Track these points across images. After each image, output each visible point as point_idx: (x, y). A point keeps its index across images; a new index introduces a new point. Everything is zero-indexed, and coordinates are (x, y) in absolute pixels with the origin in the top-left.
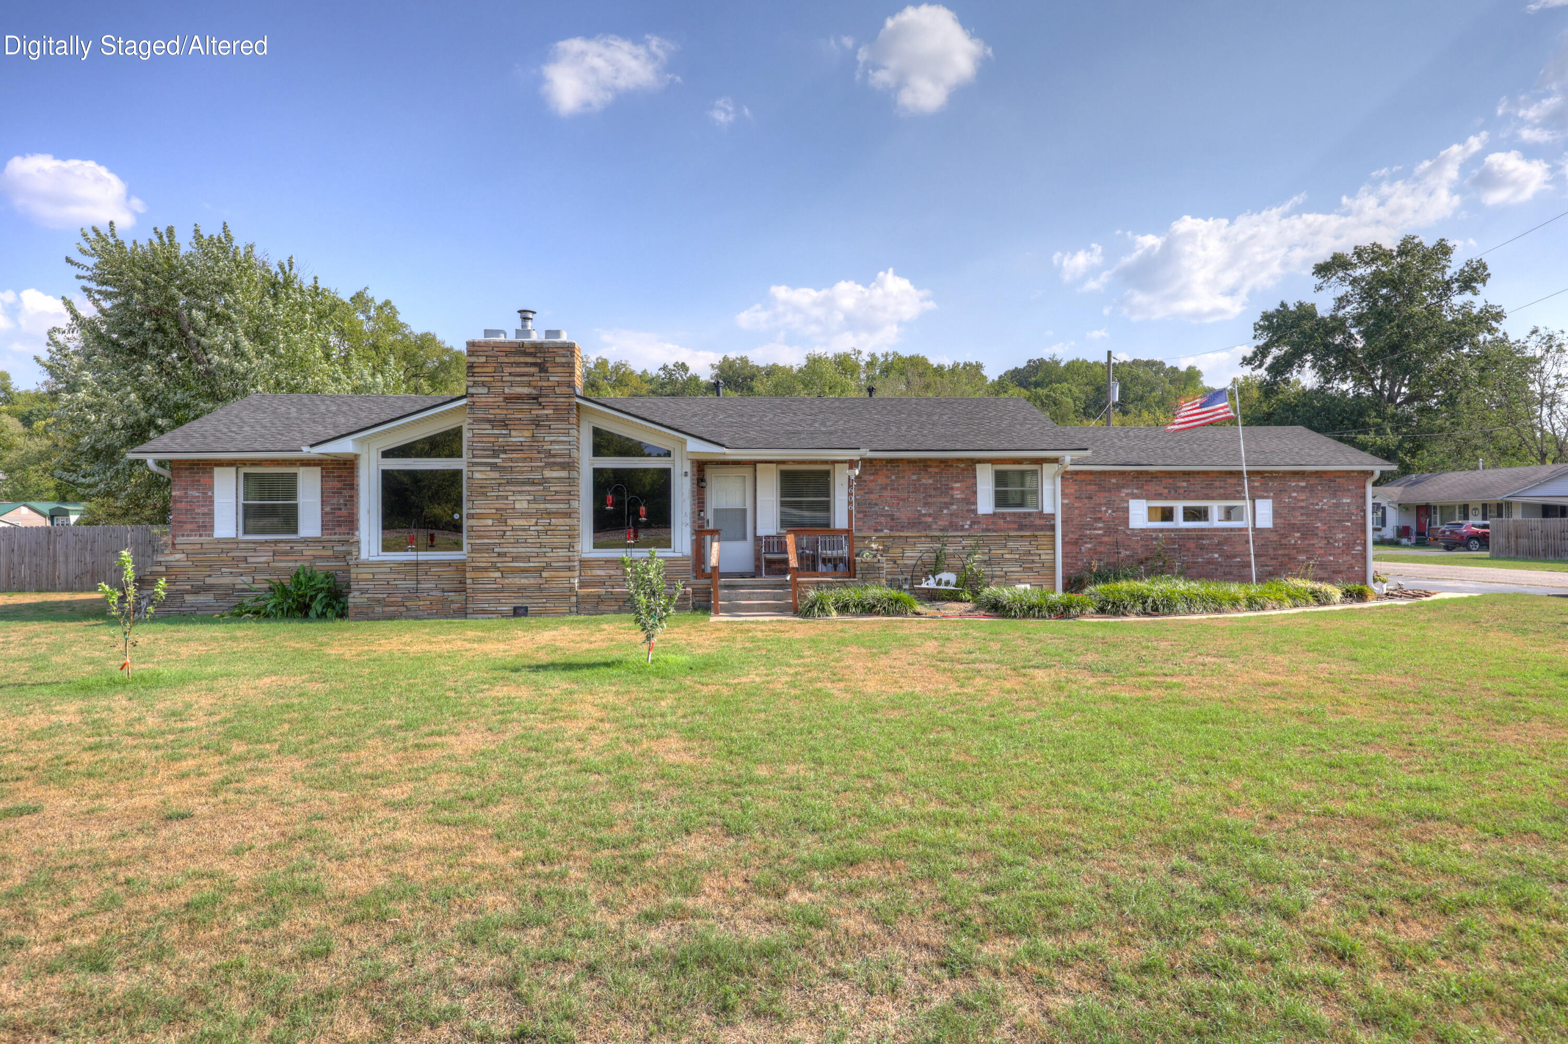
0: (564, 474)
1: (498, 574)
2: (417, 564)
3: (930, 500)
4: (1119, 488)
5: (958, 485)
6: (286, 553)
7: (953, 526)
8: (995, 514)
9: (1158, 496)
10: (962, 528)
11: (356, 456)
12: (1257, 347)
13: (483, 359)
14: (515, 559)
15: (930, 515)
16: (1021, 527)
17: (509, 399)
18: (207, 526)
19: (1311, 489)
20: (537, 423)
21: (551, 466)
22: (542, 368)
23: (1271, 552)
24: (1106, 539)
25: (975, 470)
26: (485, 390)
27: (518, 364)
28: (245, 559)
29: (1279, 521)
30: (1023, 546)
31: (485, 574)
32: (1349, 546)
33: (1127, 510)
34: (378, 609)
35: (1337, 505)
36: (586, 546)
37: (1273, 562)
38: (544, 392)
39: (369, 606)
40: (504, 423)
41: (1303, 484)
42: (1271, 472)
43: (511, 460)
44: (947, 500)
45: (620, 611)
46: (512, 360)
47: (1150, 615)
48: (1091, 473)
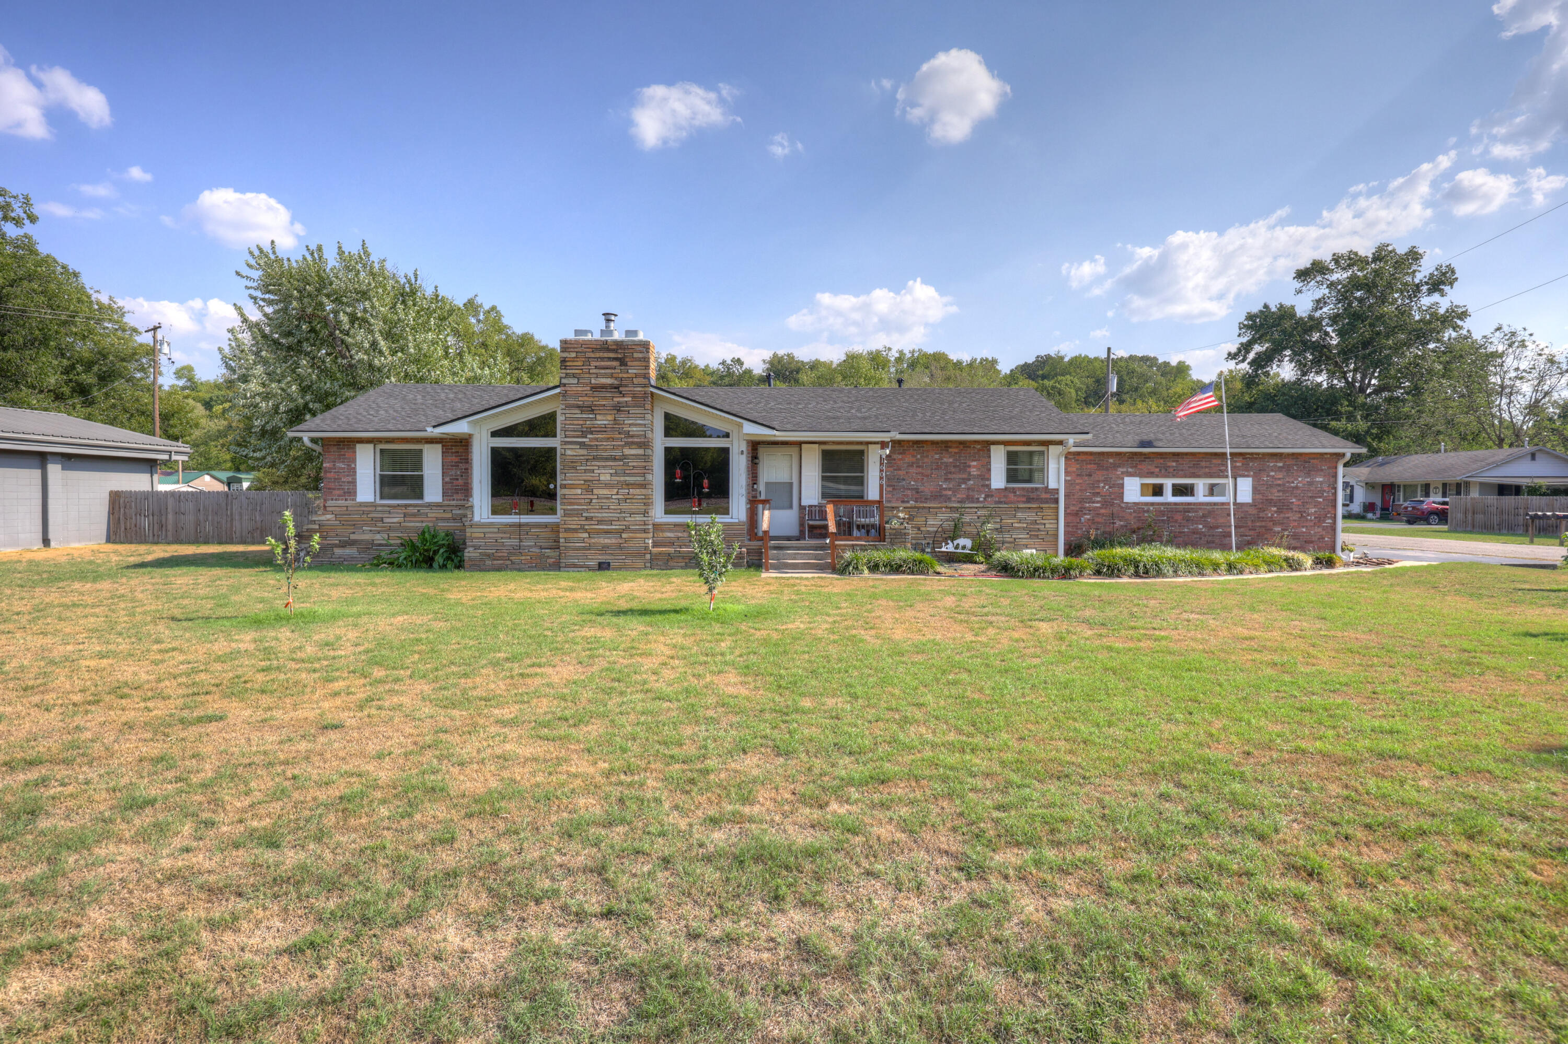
0: (641, 452)
1: (586, 535)
2: (520, 525)
3: (950, 476)
4: (1115, 467)
5: (974, 463)
6: (414, 515)
7: (970, 499)
8: (1006, 489)
9: (1151, 474)
10: (978, 501)
11: (470, 436)
12: (1242, 344)
13: (573, 355)
14: (600, 522)
15: (950, 489)
16: (1029, 500)
17: (595, 388)
18: (351, 492)
19: (1287, 469)
20: (618, 408)
21: (629, 445)
22: (623, 362)
23: (1250, 524)
24: (1103, 511)
25: (989, 450)
26: (575, 381)
27: (602, 359)
28: (382, 520)
29: (1257, 496)
30: (1031, 516)
31: (575, 535)
32: (1320, 519)
33: (1122, 486)
34: (488, 562)
35: (1311, 484)
36: (658, 512)
37: (1251, 533)
38: (624, 382)
39: (481, 560)
40: (591, 409)
41: (1281, 464)
42: (1252, 454)
43: (597, 440)
44: (964, 476)
45: (686, 567)
46: (598, 355)
47: (1141, 577)
48: (1091, 453)
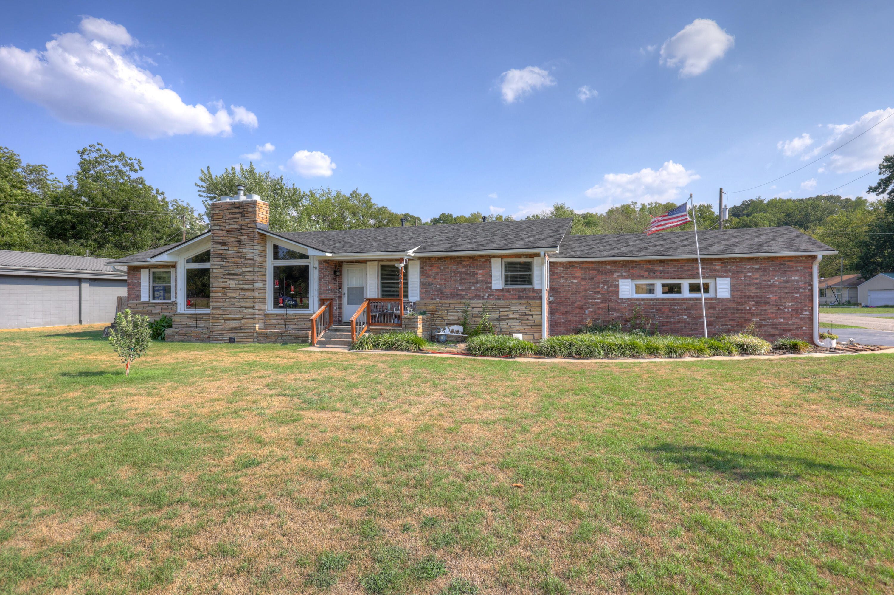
0: (251, 269)
1: (223, 321)
2: (196, 315)
3: (463, 281)
4: (612, 272)
5: (480, 272)
6: (166, 309)
7: (477, 297)
8: (503, 289)
9: (641, 277)
10: (483, 298)
11: (176, 263)
12: (882, 180)
13: (217, 212)
14: (230, 313)
15: (464, 290)
16: (520, 298)
17: (229, 231)
18: (139, 296)
19: (764, 270)
20: (240, 243)
21: (245, 265)
22: (243, 215)
23: (729, 315)
25: (490, 262)
26: (218, 228)
27: (232, 213)
28: (151, 311)
29: (736, 293)
30: (522, 309)
31: (218, 321)
32: (797, 312)
33: (618, 286)
34: (176, 337)
36: (269, 307)
37: (731, 322)
38: (243, 227)
39: (173, 335)
40: (225, 244)
41: (757, 267)
42: (730, 259)
43: (228, 262)
44: (473, 281)
45: (276, 342)
46: (230, 211)
47: (573, 357)
48: (593, 262)
